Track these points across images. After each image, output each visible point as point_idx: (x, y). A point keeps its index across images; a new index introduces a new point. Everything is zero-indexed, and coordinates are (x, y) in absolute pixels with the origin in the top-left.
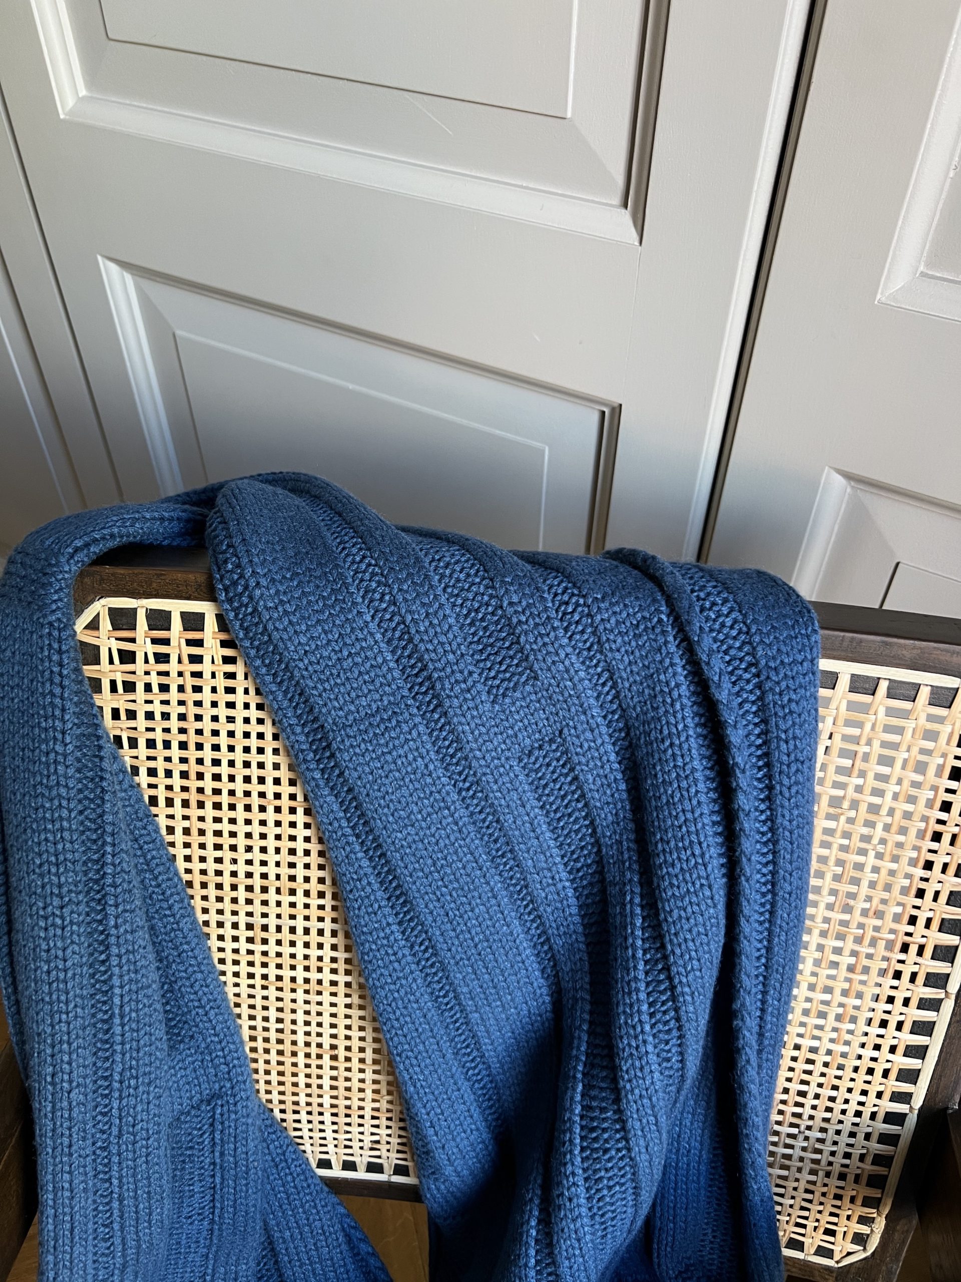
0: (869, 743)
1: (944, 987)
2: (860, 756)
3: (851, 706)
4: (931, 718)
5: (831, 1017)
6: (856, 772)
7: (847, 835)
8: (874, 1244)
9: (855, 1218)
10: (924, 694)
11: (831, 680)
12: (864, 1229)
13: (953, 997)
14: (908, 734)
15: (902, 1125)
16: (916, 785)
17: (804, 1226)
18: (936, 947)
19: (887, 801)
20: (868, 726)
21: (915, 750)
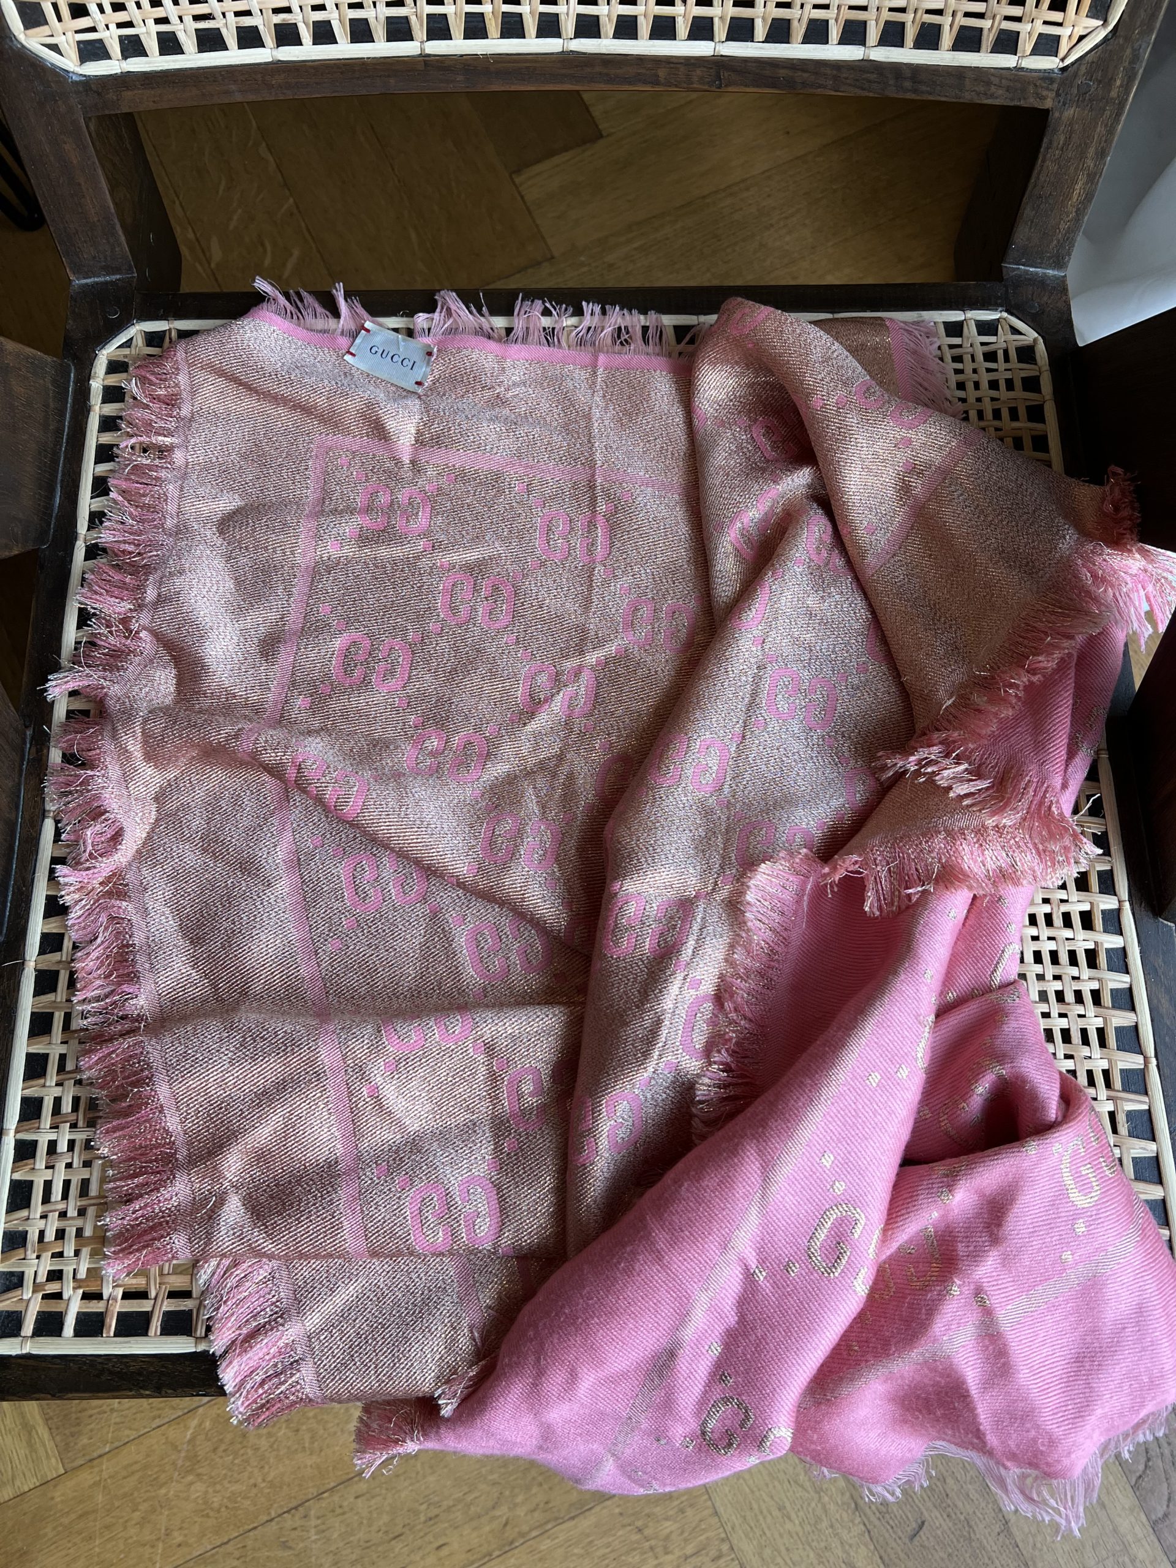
8: (1119, 6)
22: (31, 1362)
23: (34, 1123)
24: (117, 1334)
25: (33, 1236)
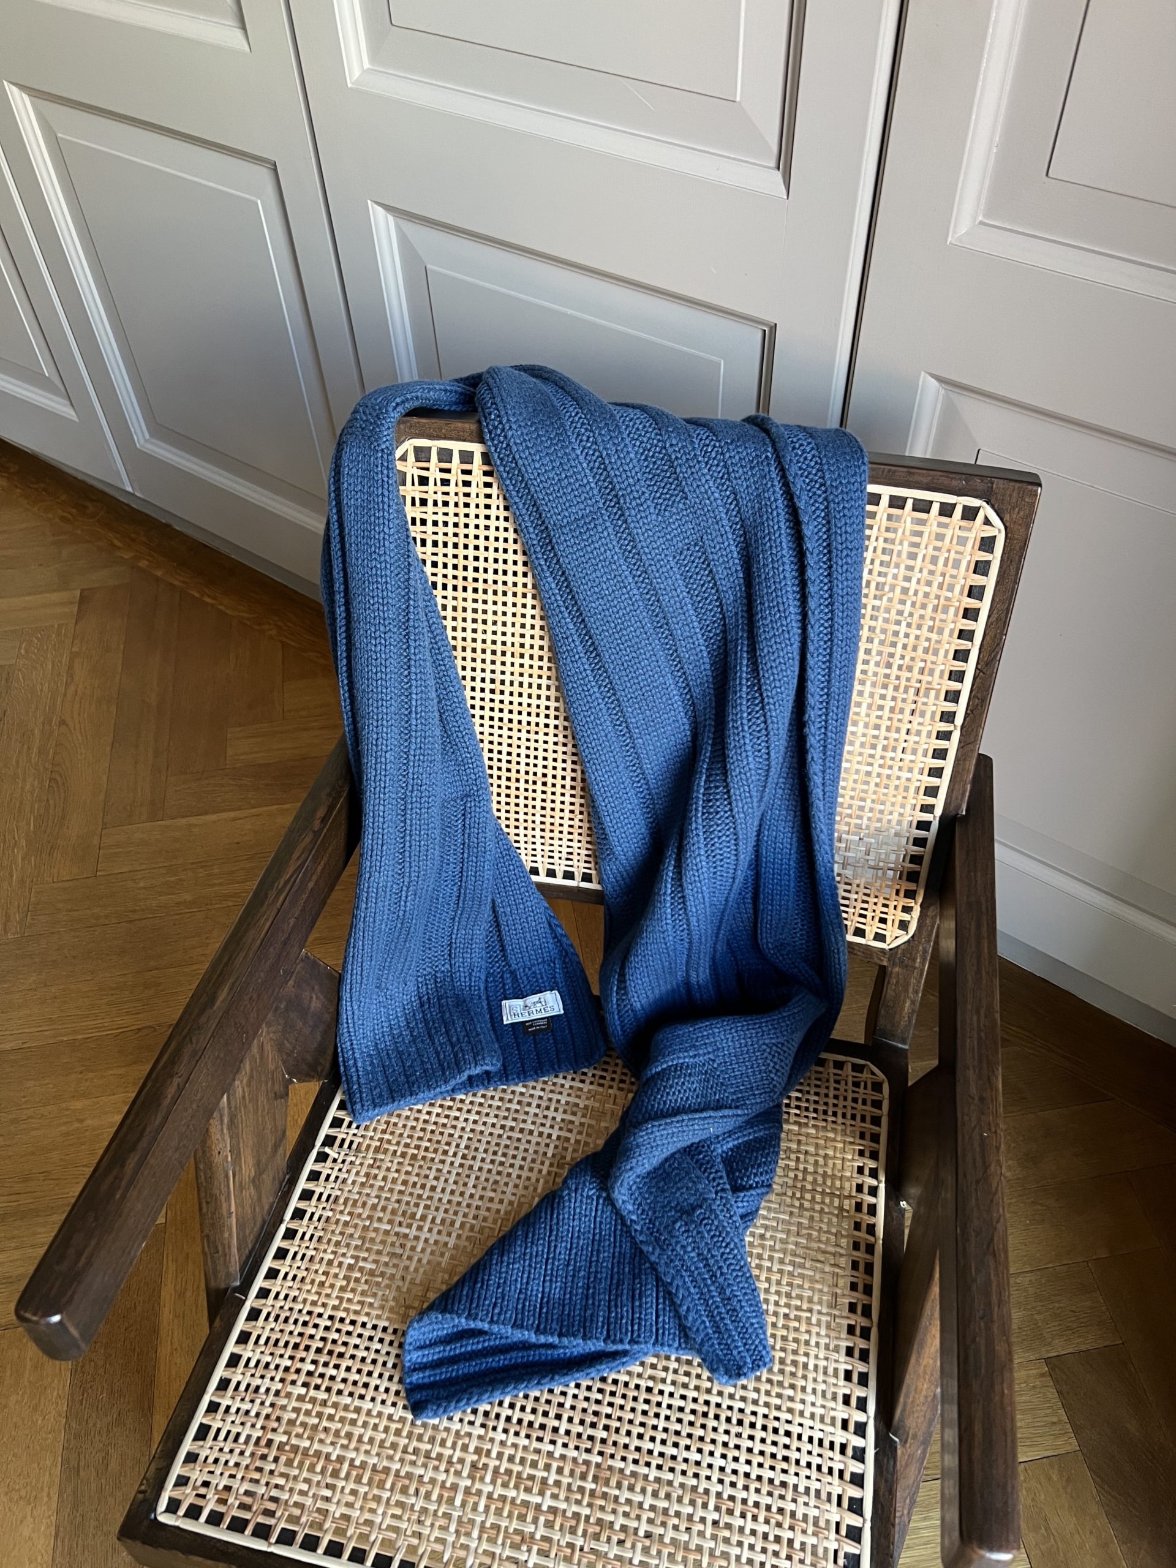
0: (901, 543)
1: (953, 722)
2: (895, 552)
3: (890, 517)
4: (940, 525)
5: (880, 747)
6: (893, 565)
7: (888, 611)
8: (913, 928)
9: (900, 908)
10: (935, 508)
11: (875, 499)
12: (906, 917)
13: (959, 729)
14: (926, 535)
15: (928, 830)
16: (931, 573)
17: (864, 916)
18: (947, 692)
19: (913, 585)
20: (900, 531)
21: (930, 548)
22: (178, 1532)
23: (222, 1393)
24: (228, 1528)
25: (202, 1458)
